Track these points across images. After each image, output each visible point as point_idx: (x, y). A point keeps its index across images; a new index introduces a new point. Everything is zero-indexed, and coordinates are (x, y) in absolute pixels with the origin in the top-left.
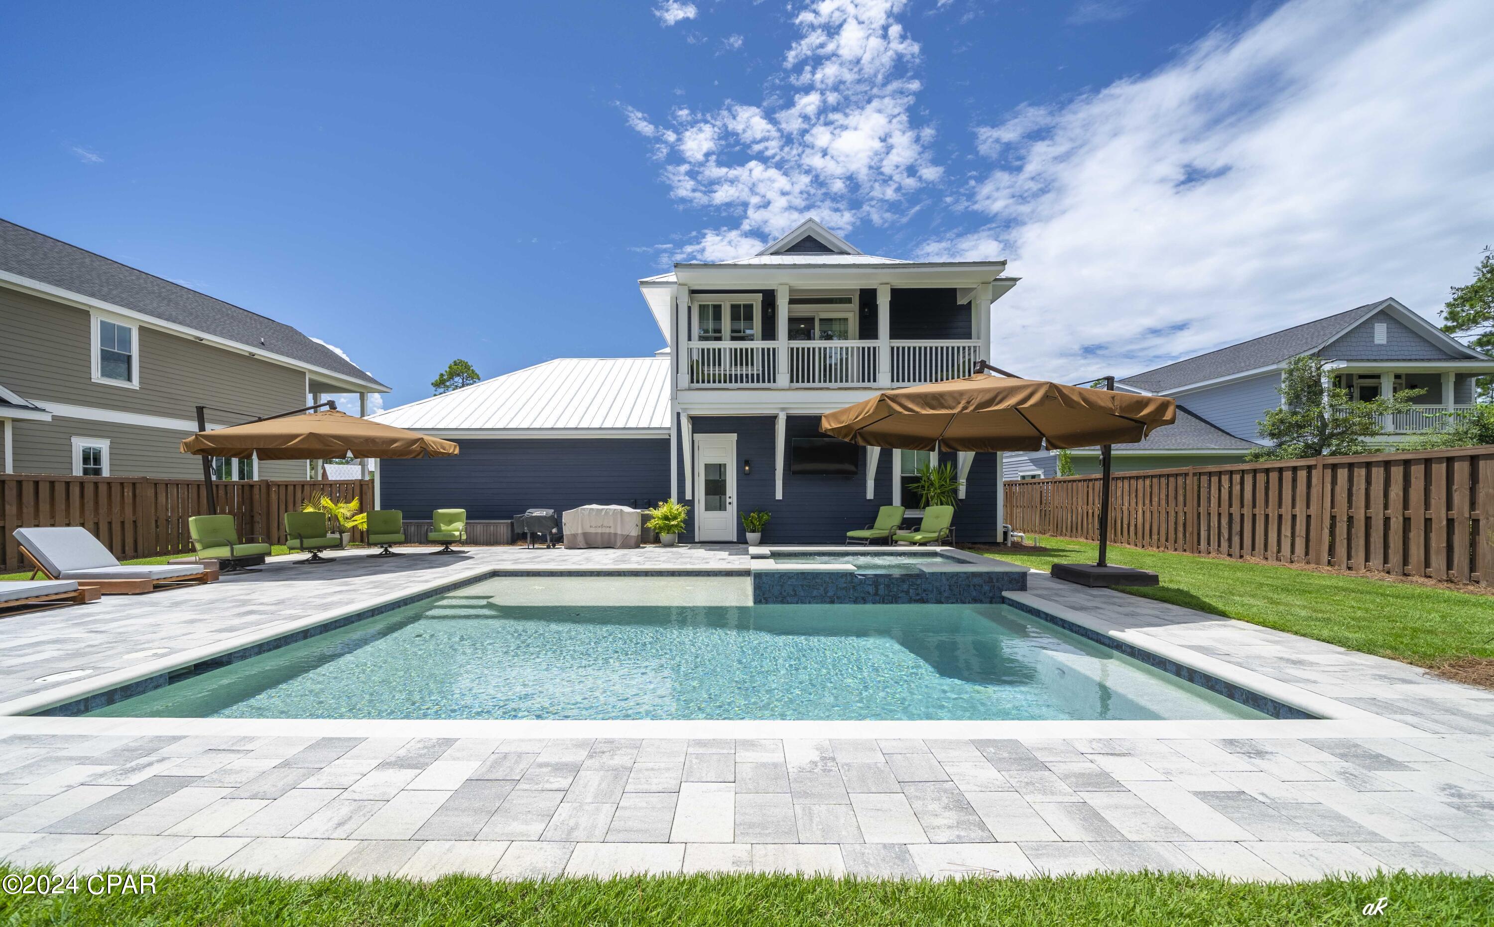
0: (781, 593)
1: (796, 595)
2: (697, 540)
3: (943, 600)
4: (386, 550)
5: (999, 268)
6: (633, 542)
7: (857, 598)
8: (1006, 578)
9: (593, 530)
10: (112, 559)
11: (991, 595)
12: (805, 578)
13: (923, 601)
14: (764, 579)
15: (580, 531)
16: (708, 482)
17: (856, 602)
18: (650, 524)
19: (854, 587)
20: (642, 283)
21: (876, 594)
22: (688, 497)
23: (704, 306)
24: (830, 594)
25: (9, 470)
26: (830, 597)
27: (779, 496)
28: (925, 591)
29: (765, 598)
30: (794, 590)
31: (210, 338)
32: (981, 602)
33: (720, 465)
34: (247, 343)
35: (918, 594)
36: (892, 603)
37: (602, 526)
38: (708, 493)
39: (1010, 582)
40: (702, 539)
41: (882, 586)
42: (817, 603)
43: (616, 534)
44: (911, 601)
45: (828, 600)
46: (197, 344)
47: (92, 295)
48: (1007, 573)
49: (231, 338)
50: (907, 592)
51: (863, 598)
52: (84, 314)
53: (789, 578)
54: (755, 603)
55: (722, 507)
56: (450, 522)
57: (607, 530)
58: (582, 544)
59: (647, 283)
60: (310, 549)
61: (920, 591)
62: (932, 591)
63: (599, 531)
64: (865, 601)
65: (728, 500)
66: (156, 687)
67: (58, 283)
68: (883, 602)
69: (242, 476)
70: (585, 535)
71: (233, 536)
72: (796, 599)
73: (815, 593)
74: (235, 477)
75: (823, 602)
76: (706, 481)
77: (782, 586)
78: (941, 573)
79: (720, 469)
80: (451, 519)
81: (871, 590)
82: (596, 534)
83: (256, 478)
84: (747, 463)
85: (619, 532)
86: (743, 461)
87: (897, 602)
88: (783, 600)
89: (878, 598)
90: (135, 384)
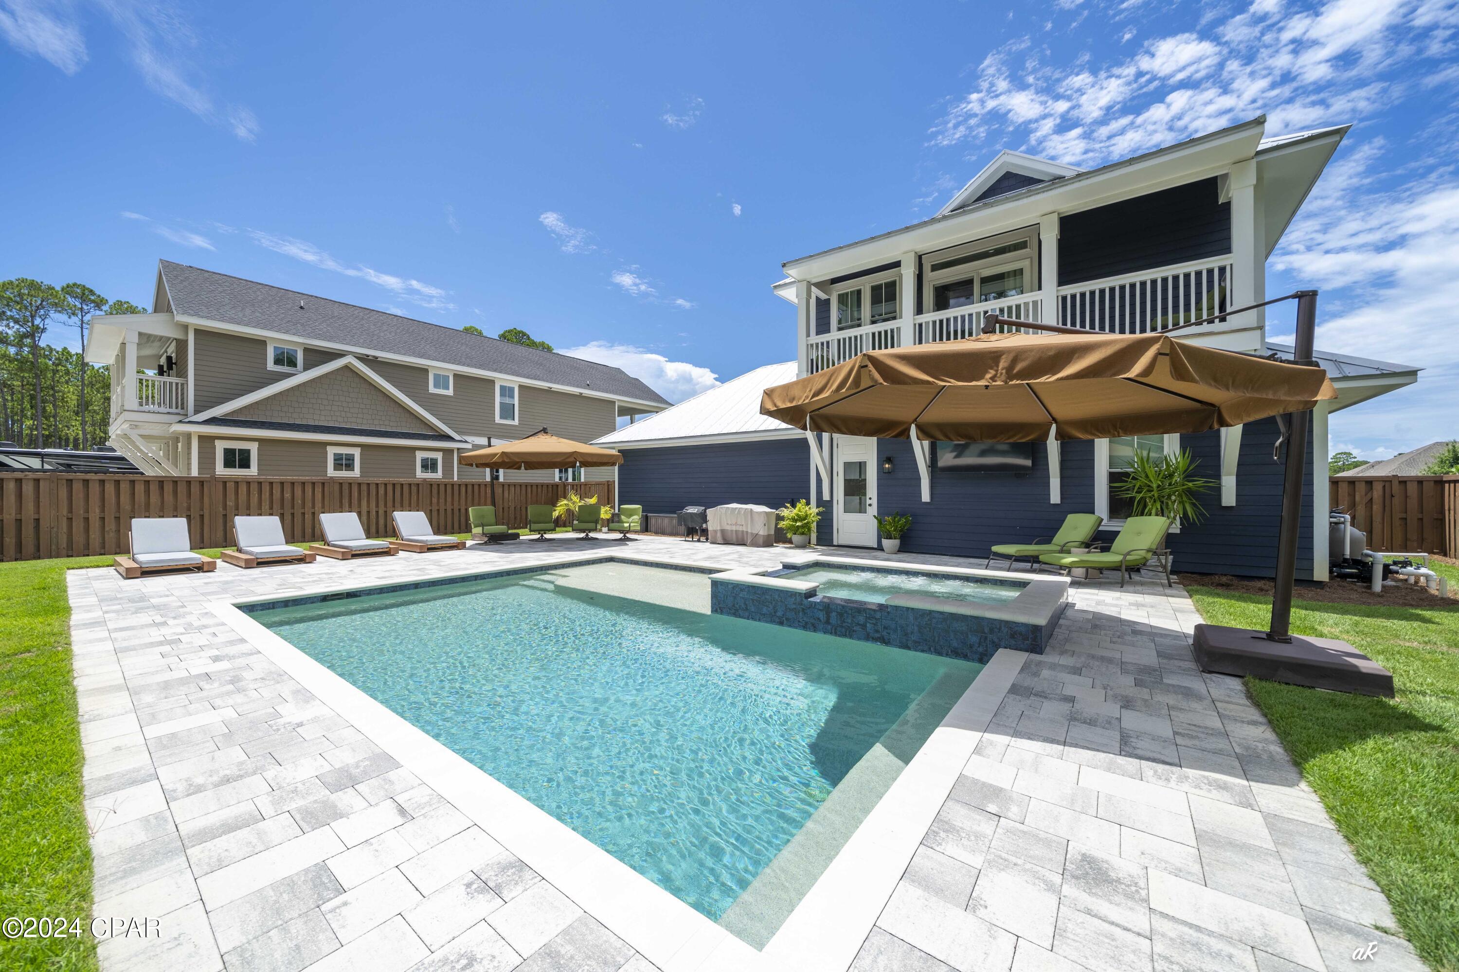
0: (734, 605)
1: (747, 609)
2: (835, 543)
3: (910, 644)
4: (587, 535)
5: (1255, 131)
6: (761, 541)
7: (806, 623)
8: (1005, 630)
9: (728, 528)
10: (430, 531)
11: (981, 649)
12: (755, 593)
13: (885, 642)
14: (720, 587)
15: (719, 528)
16: (847, 482)
17: (805, 627)
18: (782, 524)
19: (803, 609)
20: (775, 287)
21: (828, 622)
22: (826, 497)
23: (843, 294)
24: (779, 614)
25: (456, 479)
26: (779, 618)
27: (926, 497)
28: (885, 628)
29: (720, 608)
30: (745, 604)
31: (556, 387)
32: (965, 657)
33: (860, 463)
34: (578, 386)
35: (877, 631)
36: (845, 636)
37: (736, 524)
38: (847, 493)
39: (1012, 636)
40: (841, 542)
41: (834, 614)
42: (767, 622)
43: (747, 532)
44: (868, 638)
45: (777, 620)
46: (549, 391)
47: (495, 370)
48: (1007, 623)
49: (568, 384)
50: (864, 626)
51: (813, 625)
52: (491, 382)
53: (742, 590)
54: (712, 611)
55: (862, 509)
56: (630, 516)
57: (740, 529)
58: (720, 540)
59: (780, 286)
60: (538, 531)
61: (880, 628)
62: (895, 631)
63: (734, 528)
64: (815, 629)
65: (868, 502)
66: (312, 603)
67: (481, 367)
68: (836, 634)
69: (574, 479)
70: (723, 531)
71: (493, 519)
72: (747, 614)
73: (765, 610)
74: (570, 480)
75: (772, 622)
76: (845, 480)
77: (735, 598)
78: (908, 609)
79: (861, 466)
80: (630, 514)
81: (822, 615)
82: (732, 531)
83: (583, 480)
84: (889, 460)
85: (749, 531)
86: (884, 457)
87: (851, 637)
88: (736, 614)
89: (829, 627)
90: (516, 422)
